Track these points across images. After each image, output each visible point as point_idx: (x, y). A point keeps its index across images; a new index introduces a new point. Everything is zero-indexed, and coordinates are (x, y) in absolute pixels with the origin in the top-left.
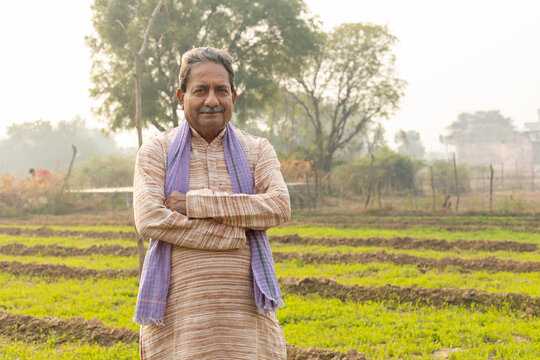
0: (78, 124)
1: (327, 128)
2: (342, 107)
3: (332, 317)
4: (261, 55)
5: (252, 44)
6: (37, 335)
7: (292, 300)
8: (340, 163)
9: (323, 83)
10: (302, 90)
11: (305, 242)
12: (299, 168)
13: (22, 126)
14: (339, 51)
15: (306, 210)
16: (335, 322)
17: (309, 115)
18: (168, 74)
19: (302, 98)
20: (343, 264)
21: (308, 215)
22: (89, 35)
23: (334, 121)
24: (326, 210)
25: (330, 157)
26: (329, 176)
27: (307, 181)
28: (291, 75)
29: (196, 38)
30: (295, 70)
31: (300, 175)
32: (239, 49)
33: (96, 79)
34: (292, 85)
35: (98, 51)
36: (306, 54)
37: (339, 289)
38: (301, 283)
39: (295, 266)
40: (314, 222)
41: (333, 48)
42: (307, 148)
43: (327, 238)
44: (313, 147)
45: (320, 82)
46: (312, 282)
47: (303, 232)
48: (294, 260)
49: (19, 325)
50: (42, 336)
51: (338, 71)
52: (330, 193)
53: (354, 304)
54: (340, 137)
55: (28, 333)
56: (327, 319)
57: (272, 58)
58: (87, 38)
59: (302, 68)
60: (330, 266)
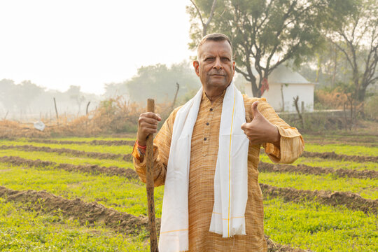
0: (184, 67)
1: (362, 68)
2: (374, 53)
3: (355, 227)
4: (312, 16)
5: (305, 8)
6: (133, 230)
7: (325, 211)
8: (372, 95)
9: (360, 34)
10: (343, 40)
11: (340, 158)
12: (339, 98)
13: (147, 68)
14: (373, 11)
15: (343, 131)
16: (357, 232)
17: (348, 59)
18: (243, 31)
19: (343, 46)
20: (369, 179)
21: (345, 135)
22: (189, 6)
23: (367, 63)
24: (358, 131)
25: (364, 90)
26: (363, 104)
27: (345, 109)
28: (335, 30)
29: (264, 5)
30: (338, 26)
31: (340, 104)
32: (296, 12)
33: (193, 36)
34: (336, 37)
35: (195, 17)
36: (346, 15)
37: (363, 202)
38: (332, 196)
39: (331, 178)
40: (348, 141)
41: (368, 8)
42: (346, 83)
43: (357, 155)
44: (351, 83)
45: (357, 34)
46: (341, 196)
47: (340, 150)
48: (330, 174)
49: (122, 221)
50: (136, 231)
51: (371, 25)
52: (363, 117)
53: (374, 216)
54: (372, 75)
55: (127, 227)
56: (350, 228)
57: (320, 18)
58: (187, 7)
59: (343, 23)
60: (357, 180)
